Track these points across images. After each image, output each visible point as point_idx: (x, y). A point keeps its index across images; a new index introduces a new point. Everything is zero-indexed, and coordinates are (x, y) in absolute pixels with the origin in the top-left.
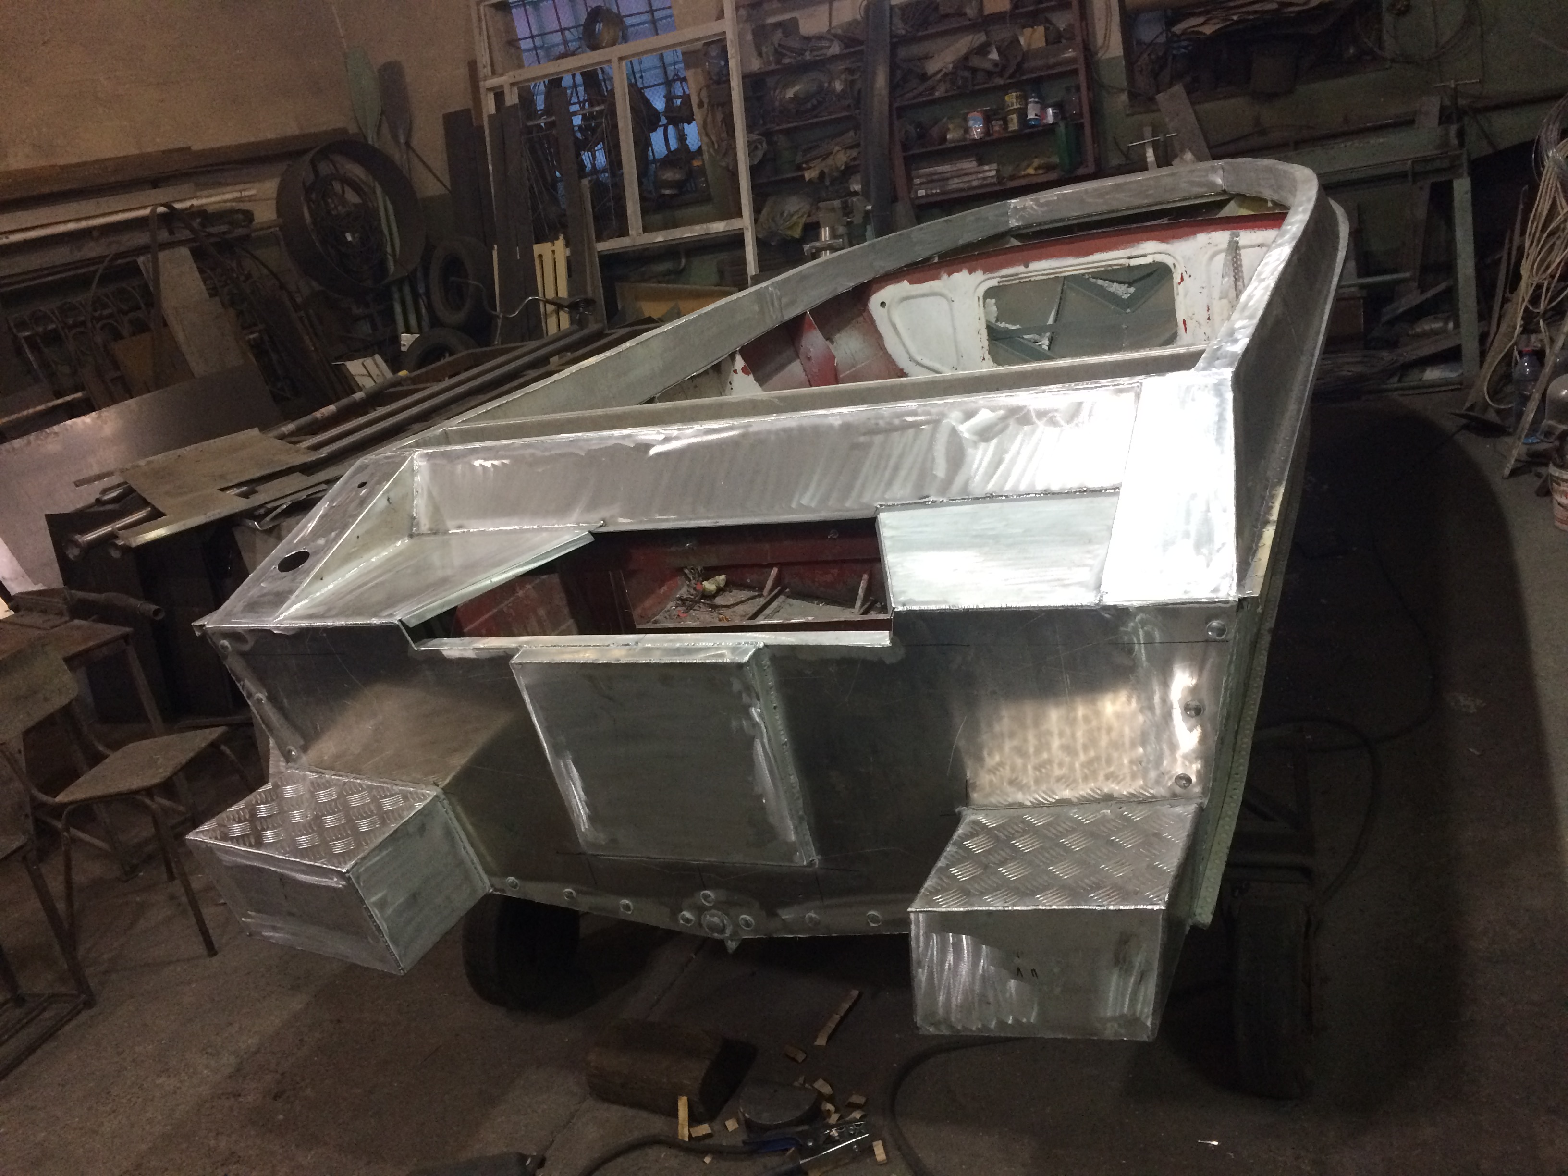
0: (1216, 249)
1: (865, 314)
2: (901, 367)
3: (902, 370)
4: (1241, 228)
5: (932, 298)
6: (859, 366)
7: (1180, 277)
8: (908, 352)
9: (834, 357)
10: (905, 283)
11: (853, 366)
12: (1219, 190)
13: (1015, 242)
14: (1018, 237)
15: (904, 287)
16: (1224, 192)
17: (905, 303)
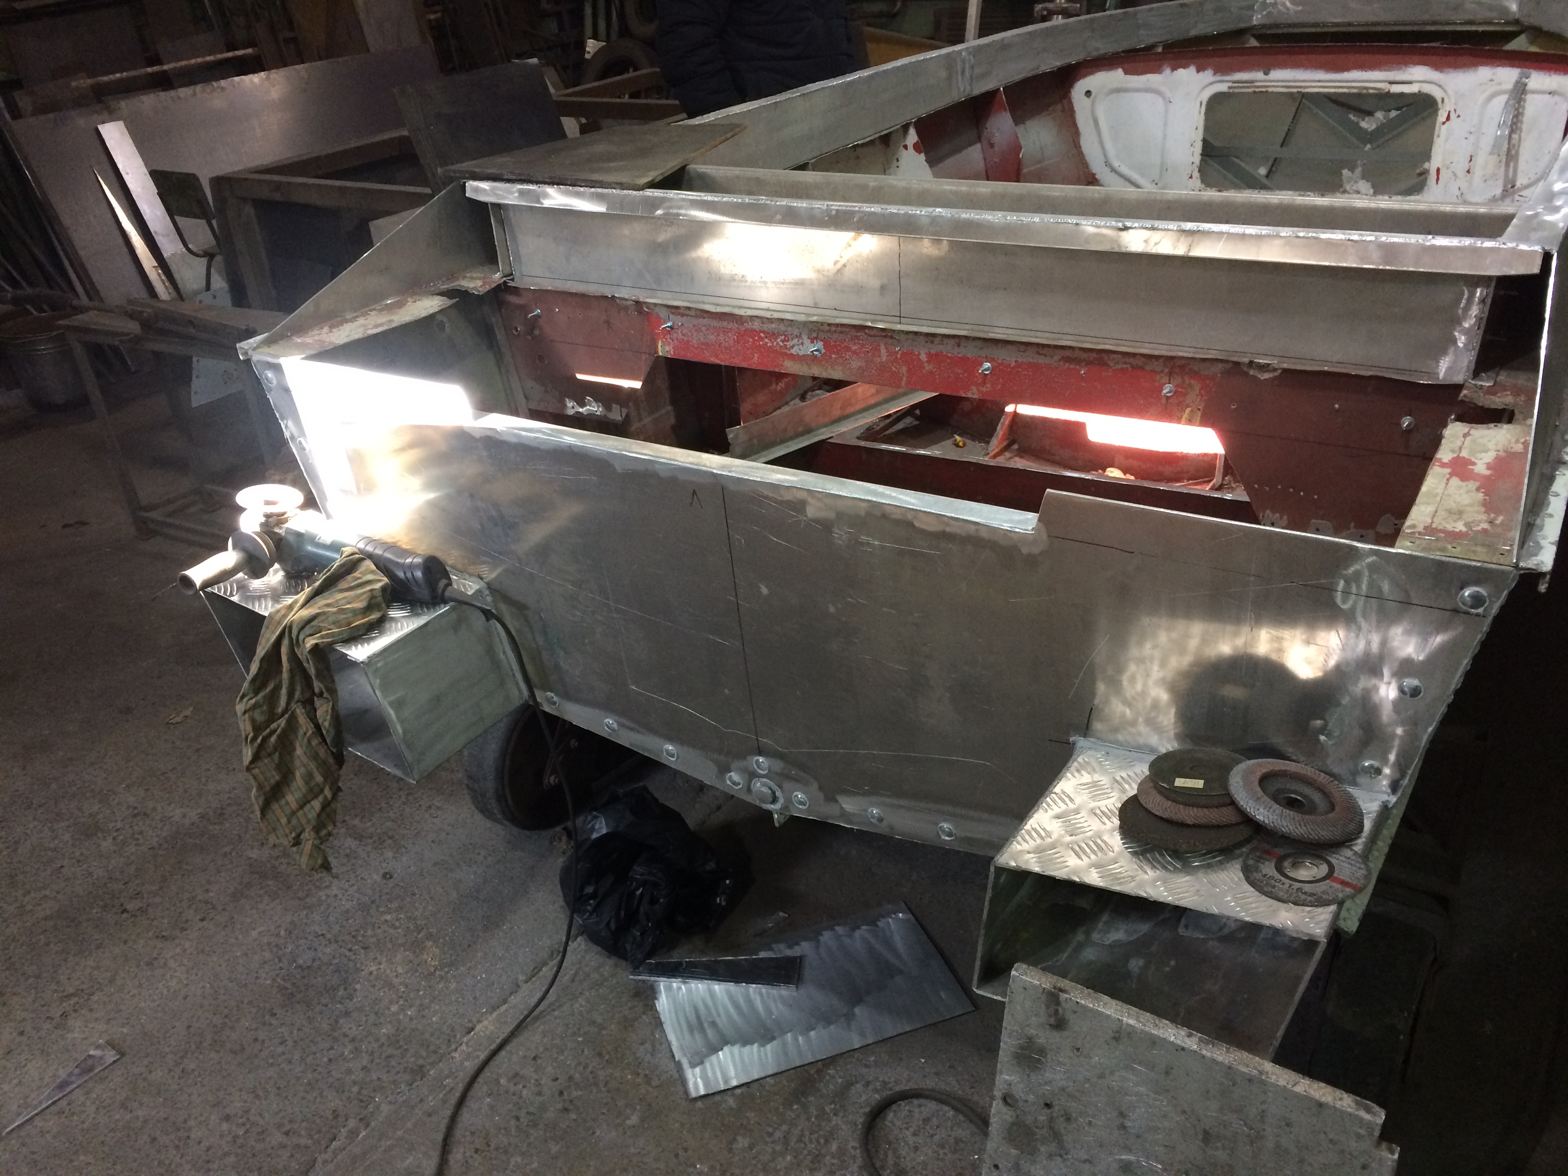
0: (1498, 88)
1: (1065, 101)
2: (1094, 172)
3: (1094, 175)
4: (1535, 68)
5: (1148, 96)
6: (1047, 162)
7: (1446, 115)
8: (1105, 155)
9: (1020, 148)
10: (1120, 71)
11: (1039, 162)
12: (1511, 18)
13: (1253, 43)
14: (1258, 37)
15: (1116, 77)
16: (1517, 22)
17: (1114, 95)
